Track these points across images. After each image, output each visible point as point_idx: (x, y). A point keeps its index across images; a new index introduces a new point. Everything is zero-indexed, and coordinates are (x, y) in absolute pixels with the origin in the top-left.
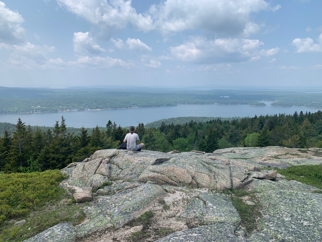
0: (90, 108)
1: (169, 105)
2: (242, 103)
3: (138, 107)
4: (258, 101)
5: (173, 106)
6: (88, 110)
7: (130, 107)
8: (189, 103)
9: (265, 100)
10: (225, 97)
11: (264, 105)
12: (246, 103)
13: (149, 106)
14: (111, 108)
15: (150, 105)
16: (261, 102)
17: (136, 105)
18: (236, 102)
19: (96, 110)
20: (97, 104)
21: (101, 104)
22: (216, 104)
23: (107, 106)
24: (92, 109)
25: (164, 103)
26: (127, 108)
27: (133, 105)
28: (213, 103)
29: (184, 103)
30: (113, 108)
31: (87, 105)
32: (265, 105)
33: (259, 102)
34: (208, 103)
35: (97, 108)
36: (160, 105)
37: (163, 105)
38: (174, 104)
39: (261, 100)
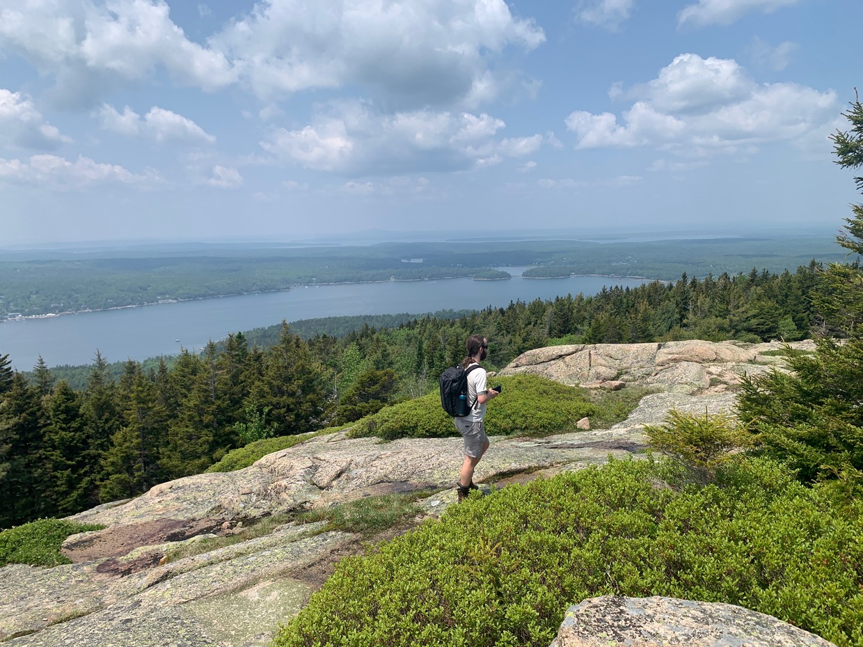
0: (22, 312)
1: (267, 289)
2: (456, 276)
3: (175, 301)
4: (492, 268)
5: (279, 290)
6: (17, 318)
7: (152, 300)
8: (322, 282)
9: (507, 266)
10: (413, 261)
11: (506, 276)
12: (465, 275)
13: (210, 295)
14: (90, 309)
15: (211, 292)
16: (500, 269)
17: (168, 294)
18: (442, 274)
19: (44, 316)
20: (44, 298)
21: (56, 298)
22: (392, 279)
23: (78, 303)
24: (29, 315)
25: (254, 284)
26: (141, 304)
27: (161, 294)
28: (385, 278)
29: (309, 283)
30: (96, 308)
31: (11, 304)
32: (509, 276)
33: (496, 269)
34: (373, 279)
35: (46, 311)
36: (242, 290)
37: (249, 291)
38: (282, 287)
39: (498, 266)
